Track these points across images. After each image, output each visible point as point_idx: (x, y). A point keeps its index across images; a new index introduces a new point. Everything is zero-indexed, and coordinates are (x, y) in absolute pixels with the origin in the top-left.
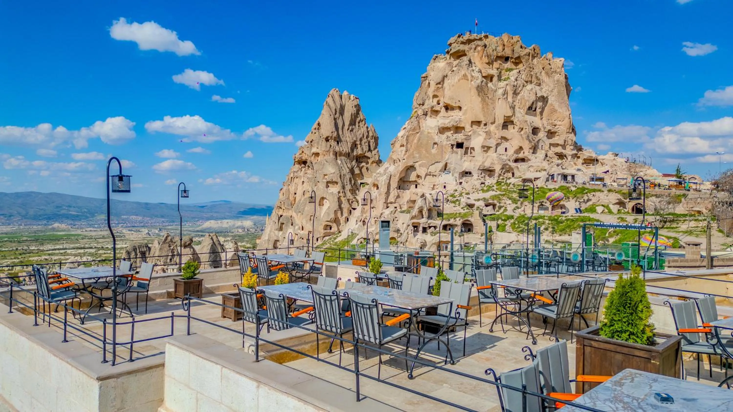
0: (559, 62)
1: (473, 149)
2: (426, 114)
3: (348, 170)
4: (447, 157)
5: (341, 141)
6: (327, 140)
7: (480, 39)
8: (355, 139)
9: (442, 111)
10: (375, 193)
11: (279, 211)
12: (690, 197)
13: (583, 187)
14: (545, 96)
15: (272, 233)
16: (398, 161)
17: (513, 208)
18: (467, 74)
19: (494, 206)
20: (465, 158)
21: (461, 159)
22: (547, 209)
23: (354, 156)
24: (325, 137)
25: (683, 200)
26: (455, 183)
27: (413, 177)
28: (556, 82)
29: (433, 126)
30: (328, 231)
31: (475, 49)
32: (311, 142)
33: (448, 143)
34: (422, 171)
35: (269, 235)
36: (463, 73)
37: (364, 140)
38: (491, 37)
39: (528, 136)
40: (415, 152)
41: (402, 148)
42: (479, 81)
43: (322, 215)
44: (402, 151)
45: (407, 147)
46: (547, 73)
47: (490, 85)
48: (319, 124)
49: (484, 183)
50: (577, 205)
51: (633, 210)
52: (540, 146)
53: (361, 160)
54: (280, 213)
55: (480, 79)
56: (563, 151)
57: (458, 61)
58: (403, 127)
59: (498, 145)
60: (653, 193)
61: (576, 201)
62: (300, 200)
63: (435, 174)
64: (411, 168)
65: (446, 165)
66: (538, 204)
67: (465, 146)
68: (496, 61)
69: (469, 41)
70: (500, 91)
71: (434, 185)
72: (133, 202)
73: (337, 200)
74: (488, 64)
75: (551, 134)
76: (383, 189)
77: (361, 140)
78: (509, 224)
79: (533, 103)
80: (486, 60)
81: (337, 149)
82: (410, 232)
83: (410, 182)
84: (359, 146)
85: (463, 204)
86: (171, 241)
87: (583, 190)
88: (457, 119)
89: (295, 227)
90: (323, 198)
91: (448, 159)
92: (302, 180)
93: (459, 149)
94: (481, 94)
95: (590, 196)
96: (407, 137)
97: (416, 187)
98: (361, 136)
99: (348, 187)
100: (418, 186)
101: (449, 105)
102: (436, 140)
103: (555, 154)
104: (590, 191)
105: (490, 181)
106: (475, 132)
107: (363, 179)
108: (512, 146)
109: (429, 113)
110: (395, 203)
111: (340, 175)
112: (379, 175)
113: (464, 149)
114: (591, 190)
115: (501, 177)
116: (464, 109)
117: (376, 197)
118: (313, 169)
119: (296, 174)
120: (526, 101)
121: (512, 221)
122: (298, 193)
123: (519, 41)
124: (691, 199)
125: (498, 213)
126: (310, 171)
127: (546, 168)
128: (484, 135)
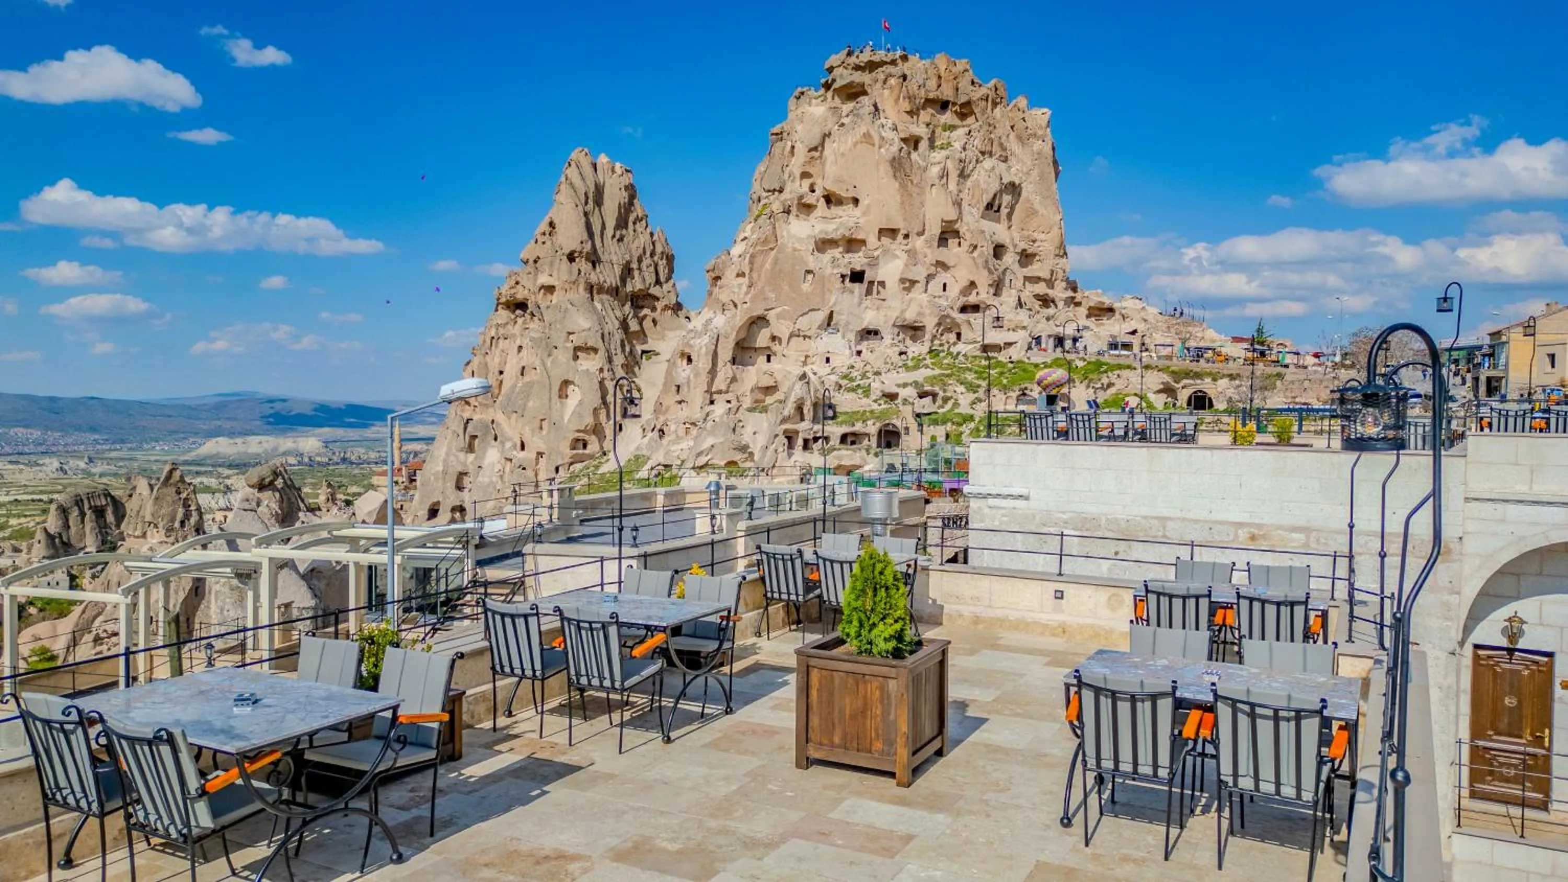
0: (1041, 115)
1: (882, 284)
2: (787, 212)
3: (617, 324)
4: (833, 300)
5: (600, 261)
6: (571, 258)
7: (893, 62)
8: (627, 257)
9: (819, 204)
10: (683, 372)
11: (463, 411)
12: (1288, 378)
13: (1098, 360)
14: (1017, 182)
15: (452, 458)
16: (732, 306)
17: (969, 401)
18: (873, 133)
19: (934, 396)
20: (867, 302)
21: (860, 304)
22: (1033, 402)
23: (627, 295)
24: (567, 252)
25: (1278, 383)
26: (847, 352)
27: (762, 339)
28: (1036, 156)
29: (804, 235)
30: (581, 451)
31: (885, 82)
32: (535, 262)
33: (835, 271)
34: (782, 328)
35: (445, 461)
36: (863, 129)
37: (647, 261)
38: (914, 59)
39: (987, 262)
40: (766, 289)
41: (740, 280)
42: (895, 149)
43: (566, 418)
44: (740, 285)
45: (751, 277)
46: (1019, 138)
47: (914, 155)
48: (551, 224)
49: (905, 353)
50: (1090, 394)
51: (1189, 404)
52: (1007, 282)
53: (641, 303)
54: (466, 415)
55: (897, 144)
56: (1050, 292)
57: (851, 105)
58: (742, 237)
59: (930, 277)
60: (1225, 372)
61: (1088, 387)
62: (515, 386)
63: (808, 333)
64: (759, 321)
65: (831, 316)
66: (1018, 393)
67: (867, 277)
68: (924, 108)
69: (872, 66)
70: (935, 171)
71: (807, 357)
72: (16, 396)
73: (597, 386)
74: (911, 113)
75: (1026, 258)
76: (703, 363)
77: (640, 260)
78: (968, 432)
79: (995, 195)
80: (906, 106)
81: (593, 278)
82: (781, 449)
83: (756, 349)
84: (636, 273)
85: (876, 393)
86: (182, 479)
87: (1098, 367)
88: (851, 224)
89: (503, 443)
90: (566, 383)
91: (835, 304)
92: (518, 343)
93: (857, 285)
94: (898, 174)
95: (1113, 376)
96: (752, 256)
97: (769, 360)
98: (640, 251)
99: (619, 360)
100: (772, 358)
101: (834, 194)
102: (811, 267)
103: (1035, 296)
104: (1112, 368)
105: (917, 349)
106: (886, 251)
107: (645, 342)
108: (956, 280)
109: (794, 210)
110: (727, 392)
111: (603, 335)
112: (692, 335)
113: (865, 285)
114: (1114, 365)
115: (936, 342)
116: (864, 202)
117: (689, 378)
118: (542, 320)
119: (501, 331)
120: (983, 191)
121: (972, 425)
122: (507, 370)
123: (966, 70)
124: (1292, 382)
125: (941, 411)
126: (534, 325)
127: (1025, 324)
128: (905, 256)
